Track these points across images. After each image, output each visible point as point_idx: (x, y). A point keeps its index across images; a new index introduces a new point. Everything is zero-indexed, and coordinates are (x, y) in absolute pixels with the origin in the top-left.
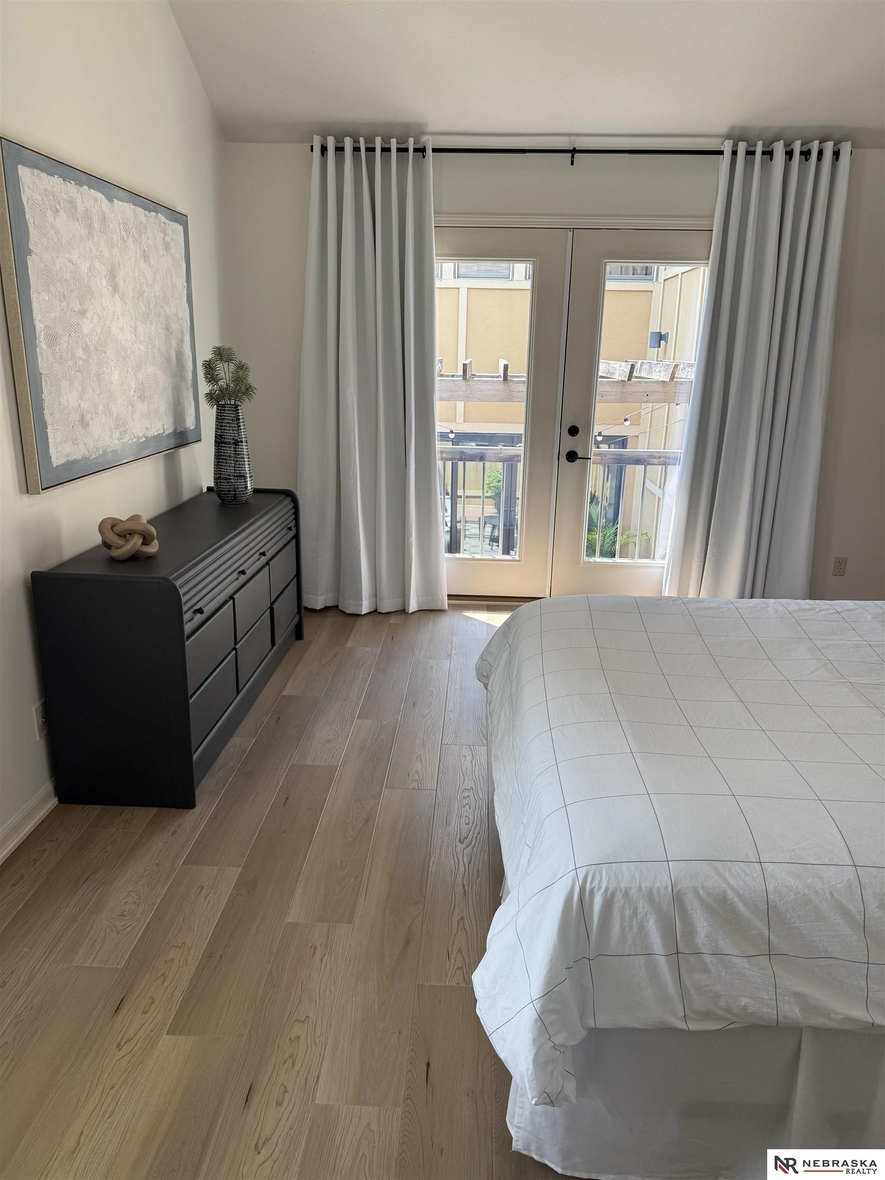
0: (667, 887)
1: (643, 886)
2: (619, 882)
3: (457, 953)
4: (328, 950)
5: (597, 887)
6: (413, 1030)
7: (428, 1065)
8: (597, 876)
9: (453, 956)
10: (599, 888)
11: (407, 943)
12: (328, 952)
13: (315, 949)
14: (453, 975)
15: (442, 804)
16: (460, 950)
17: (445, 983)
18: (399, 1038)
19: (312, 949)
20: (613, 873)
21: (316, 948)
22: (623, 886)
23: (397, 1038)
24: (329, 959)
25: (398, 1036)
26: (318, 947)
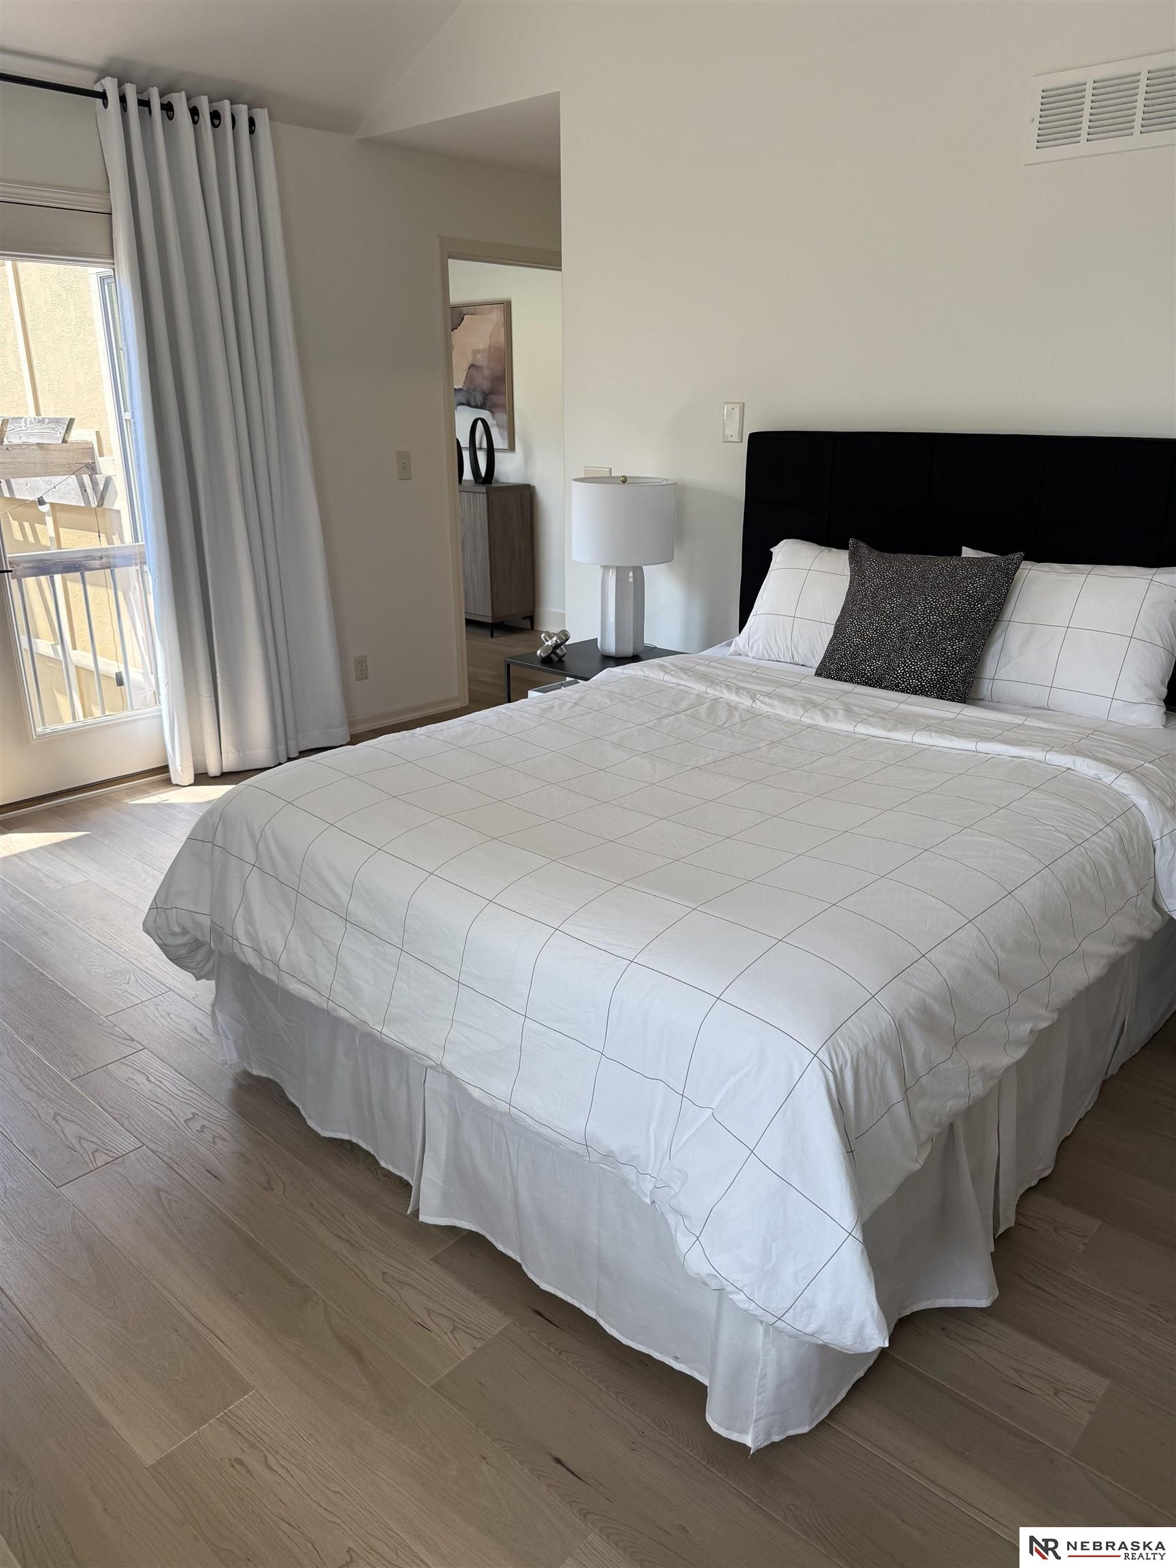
0: (890, 1024)
1: (875, 1035)
2: (857, 1045)
3: (429, 1315)
4: (263, 1449)
5: (844, 1062)
6: (494, 1441)
7: (558, 1461)
8: (838, 1049)
9: (429, 1324)
10: (846, 1062)
11: (358, 1356)
12: (265, 1451)
13: (241, 1463)
14: (456, 1343)
15: (178, 1159)
16: (428, 1310)
17: (459, 1358)
18: (491, 1465)
19: (237, 1466)
20: (847, 1038)
21: (240, 1460)
22: (861, 1045)
23: (489, 1467)
24: (279, 1457)
25: (487, 1463)
26: (242, 1457)
